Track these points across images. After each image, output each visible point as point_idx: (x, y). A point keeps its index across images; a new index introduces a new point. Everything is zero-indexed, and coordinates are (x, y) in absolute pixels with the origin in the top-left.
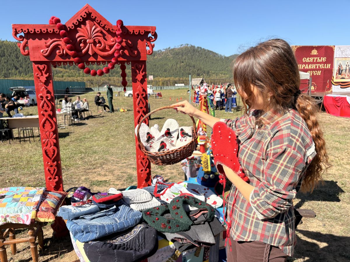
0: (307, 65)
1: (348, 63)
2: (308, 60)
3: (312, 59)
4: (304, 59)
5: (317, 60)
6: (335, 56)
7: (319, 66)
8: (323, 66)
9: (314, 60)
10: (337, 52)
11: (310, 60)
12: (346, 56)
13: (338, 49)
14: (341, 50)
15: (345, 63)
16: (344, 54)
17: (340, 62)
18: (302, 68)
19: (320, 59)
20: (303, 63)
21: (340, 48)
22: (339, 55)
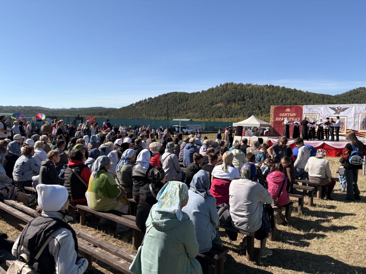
0: (283, 118)
1: (314, 117)
2: (283, 115)
3: (286, 114)
4: (281, 114)
5: (290, 115)
6: (303, 113)
7: (291, 119)
8: (294, 119)
9: (287, 115)
10: (305, 110)
11: (285, 115)
12: (313, 113)
13: (306, 108)
14: (309, 108)
15: (312, 117)
16: (311, 111)
17: (308, 116)
18: (279, 120)
19: (292, 114)
20: (279, 117)
21: (307, 107)
22: (307, 111)
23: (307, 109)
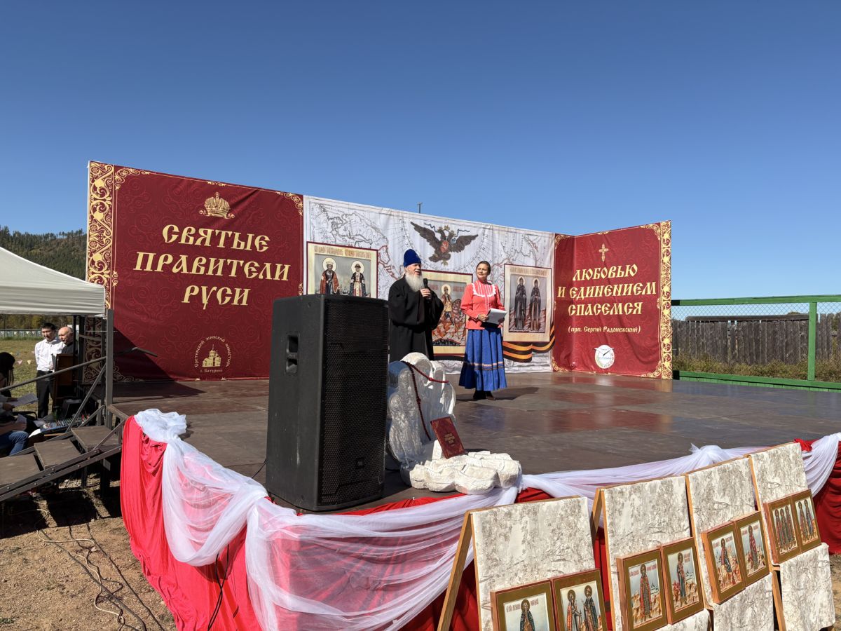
0: (184, 258)
1: (358, 267)
3: (206, 235)
4: (171, 230)
5: (229, 241)
6: (306, 238)
7: (240, 269)
8: (259, 270)
9: (215, 239)
10: (314, 222)
11: (197, 236)
12: (352, 242)
13: (317, 210)
14: (331, 215)
17: (329, 260)
18: (159, 269)
19: (243, 238)
20: (160, 247)
21: (323, 208)
22: (323, 232)
23: (323, 217)
